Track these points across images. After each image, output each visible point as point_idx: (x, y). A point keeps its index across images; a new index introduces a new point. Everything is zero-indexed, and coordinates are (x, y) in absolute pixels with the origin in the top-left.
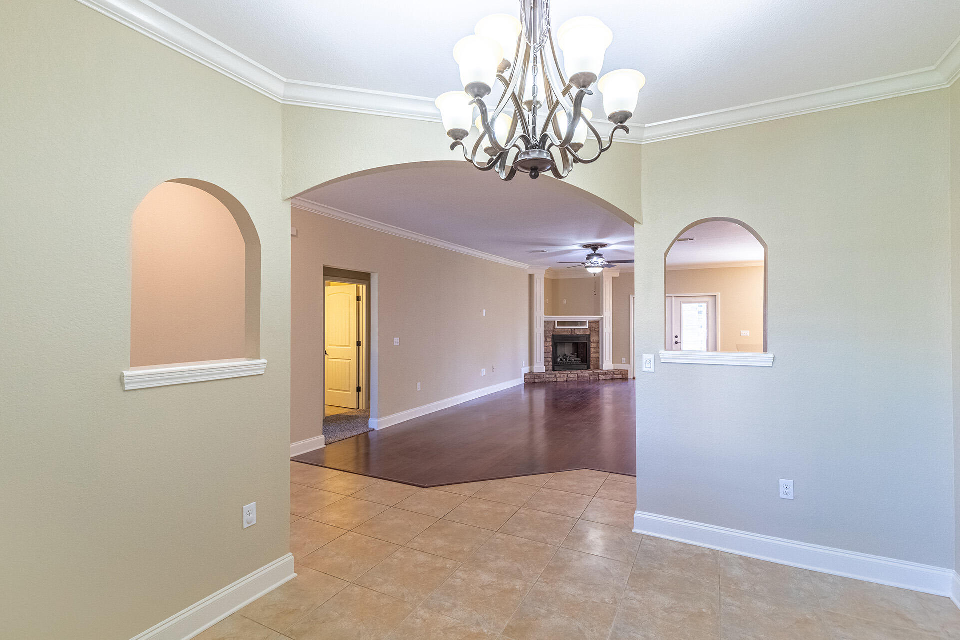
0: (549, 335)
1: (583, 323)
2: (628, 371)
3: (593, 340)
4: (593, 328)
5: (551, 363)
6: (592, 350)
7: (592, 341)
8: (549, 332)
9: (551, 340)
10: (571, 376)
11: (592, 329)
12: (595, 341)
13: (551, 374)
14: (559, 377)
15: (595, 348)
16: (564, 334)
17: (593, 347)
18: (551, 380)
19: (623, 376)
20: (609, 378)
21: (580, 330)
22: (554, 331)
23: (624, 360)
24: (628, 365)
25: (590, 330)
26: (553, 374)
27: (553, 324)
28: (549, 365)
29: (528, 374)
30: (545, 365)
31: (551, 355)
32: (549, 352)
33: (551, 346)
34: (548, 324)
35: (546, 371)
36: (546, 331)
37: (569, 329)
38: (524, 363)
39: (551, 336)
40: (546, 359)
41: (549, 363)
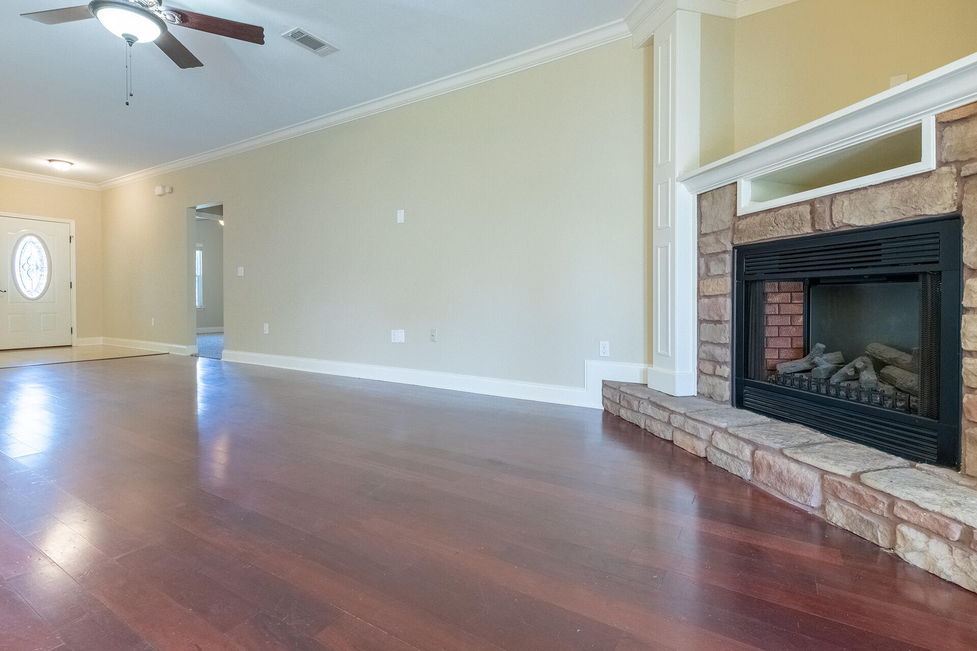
0: (718, 248)
5: (727, 371)
8: (717, 234)
22: (734, 230)
28: (714, 375)
29: (620, 384)
30: (700, 372)
31: (726, 334)
32: (717, 318)
33: (725, 295)
34: (713, 203)
35: (703, 395)
36: (706, 234)
37: (801, 208)
38: (605, 345)
39: (725, 252)
40: (703, 348)
41: (718, 367)
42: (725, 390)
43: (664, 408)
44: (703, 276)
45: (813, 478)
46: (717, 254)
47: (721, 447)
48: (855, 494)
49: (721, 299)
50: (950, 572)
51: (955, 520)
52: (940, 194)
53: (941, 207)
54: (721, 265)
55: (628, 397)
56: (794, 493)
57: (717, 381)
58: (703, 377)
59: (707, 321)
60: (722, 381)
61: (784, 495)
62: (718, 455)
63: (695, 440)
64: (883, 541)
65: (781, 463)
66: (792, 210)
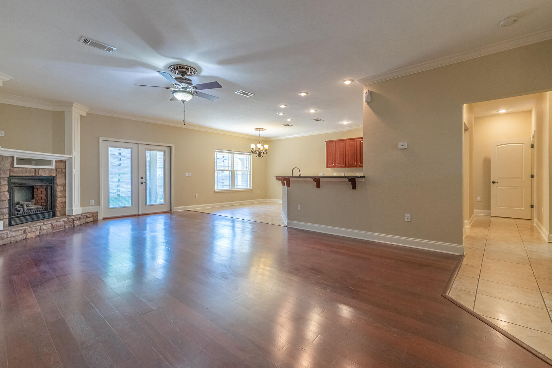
0: (5, 176)
1: (48, 162)
2: (97, 212)
3: (60, 182)
4: (59, 168)
5: (8, 216)
6: (59, 194)
7: (58, 183)
8: (4, 171)
9: (6, 183)
10: (44, 227)
11: (58, 170)
12: (61, 183)
13: (18, 230)
14: (29, 232)
15: (61, 191)
16: (26, 175)
17: (59, 190)
18: (19, 238)
19: (93, 219)
20: (83, 223)
21: (45, 170)
22: (10, 171)
23: (92, 202)
24: (98, 207)
25: (56, 171)
26: (21, 230)
27: (9, 161)
31: (7, 204)
32: (4, 199)
37: (33, 169)
39: (6, 177)
46: (4, 177)
49: (6, 193)
52: (54, 173)
59: (2, 201)
60: (6, 220)
66: (31, 169)
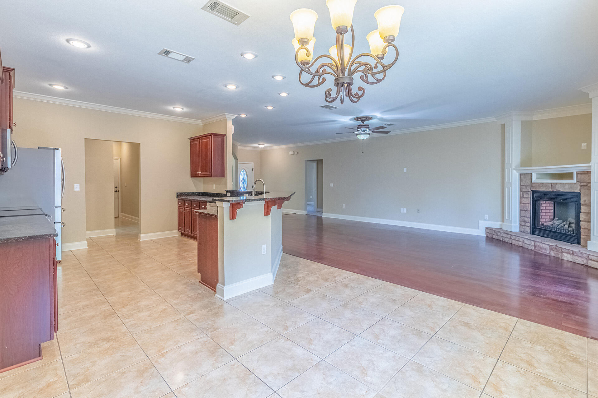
4: (584, 182)
5: (529, 224)
7: (582, 202)
8: (526, 186)
16: (543, 189)
17: (584, 211)
21: (565, 185)
22: (532, 186)
27: (529, 177)
29: (493, 228)
30: (521, 225)
31: (529, 214)
32: (526, 210)
33: (528, 203)
34: (525, 177)
35: (521, 231)
36: (522, 185)
37: (549, 184)
38: (486, 216)
39: (528, 191)
40: (521, 218)
41: (526, 224)
42: (528, 230)
43: (509, 234)
44: (521, 197)
45: (548, 247)
46: (526, 191)
47: (526, 243)
48: (556, 249)
49: (527, 204)
50: (570, 259)
51: (571, 250)
52: (577, 188)
53: (577, 191)
54: (527, 195)
55: (496, 232)
56: (544, 251)
57: (526, 227)
58: (521, 226)
59: (523, 210)
60: (527, 227)
61: (541, 251)
62: (525, 245)
63: (519, 242)
64: (560, 257)
65: (541, 245)
66: (547, 184)
